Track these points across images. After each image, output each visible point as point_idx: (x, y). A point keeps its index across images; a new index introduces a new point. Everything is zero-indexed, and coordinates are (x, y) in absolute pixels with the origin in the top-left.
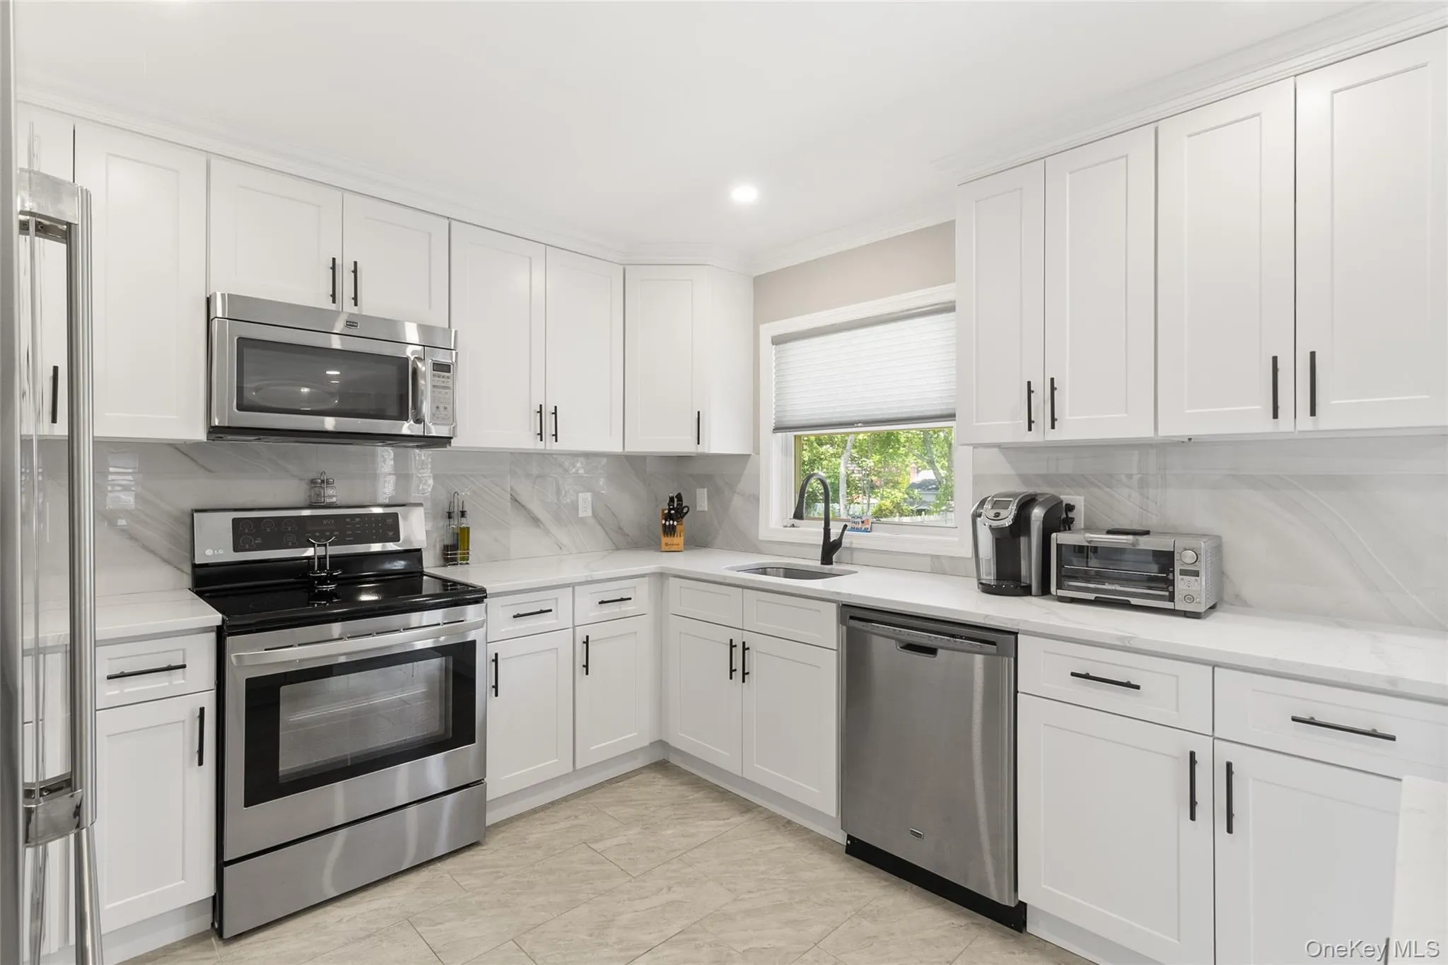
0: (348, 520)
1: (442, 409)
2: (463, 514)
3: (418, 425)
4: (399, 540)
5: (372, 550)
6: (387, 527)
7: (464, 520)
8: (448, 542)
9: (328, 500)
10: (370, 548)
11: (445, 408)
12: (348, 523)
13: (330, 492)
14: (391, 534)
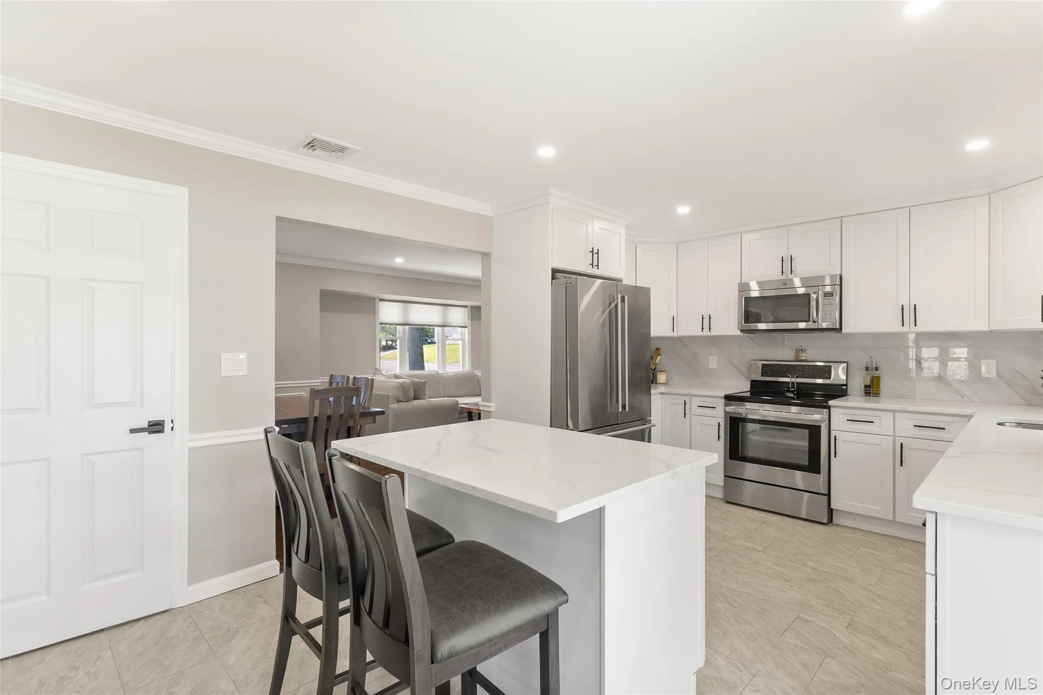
0: (807, 367)
1: (828, 315)
2: (877, 369)
3: (814, 324)
4: (830, 379)
5: (817, 382)
6: (825, 372)
7: (877, 372)
8: (868, 383)
9: (802, 358)
10: (815, 381)
11: (830, 314)
12: (806, 369)
13: (804, 355)
14: (826, 375)
